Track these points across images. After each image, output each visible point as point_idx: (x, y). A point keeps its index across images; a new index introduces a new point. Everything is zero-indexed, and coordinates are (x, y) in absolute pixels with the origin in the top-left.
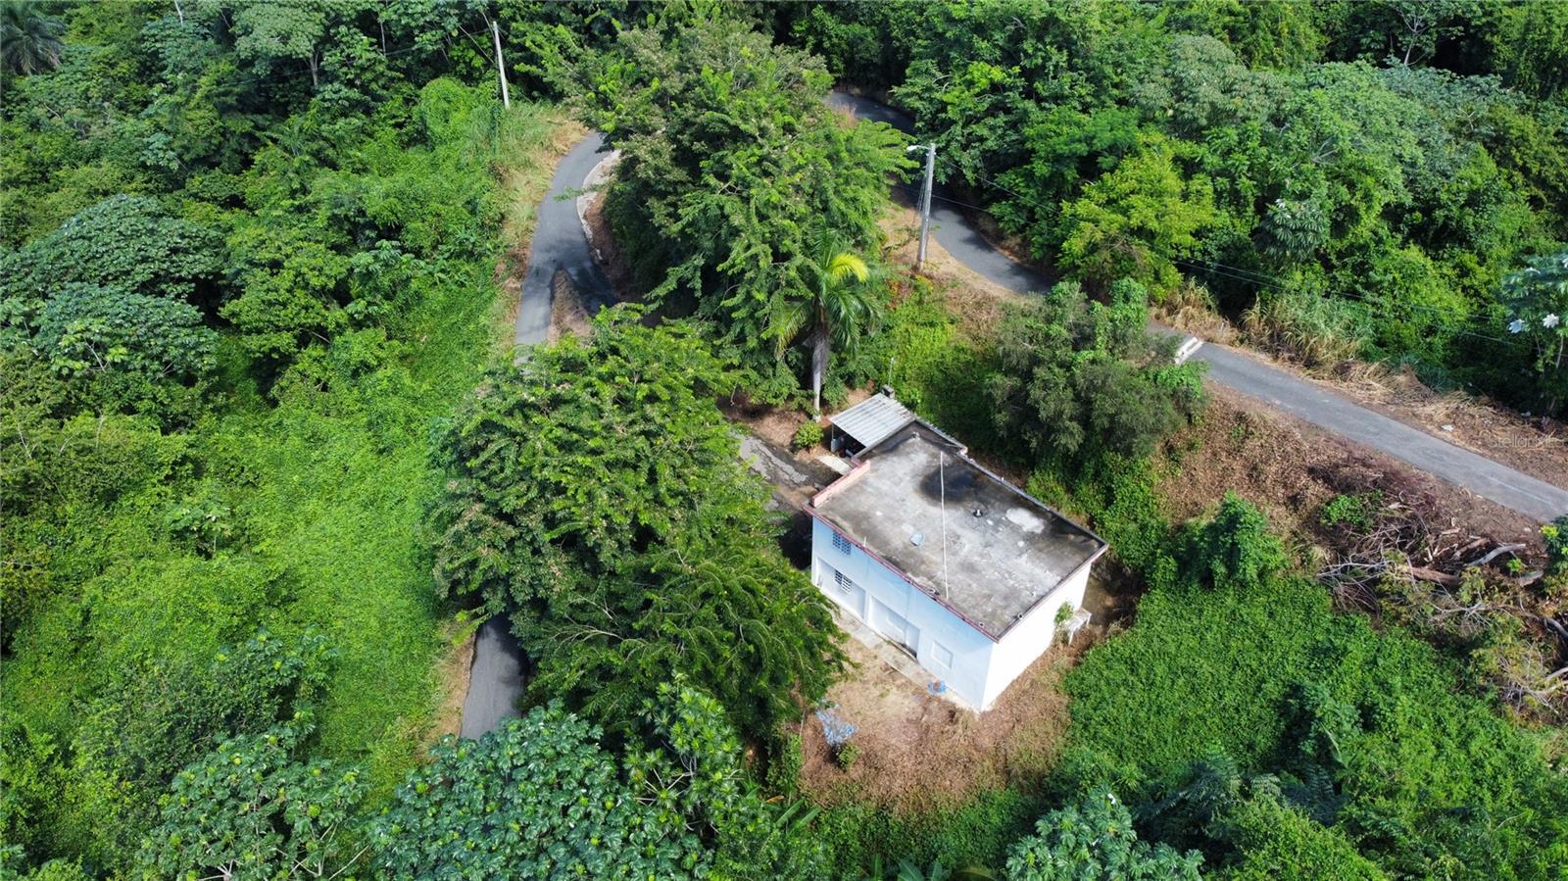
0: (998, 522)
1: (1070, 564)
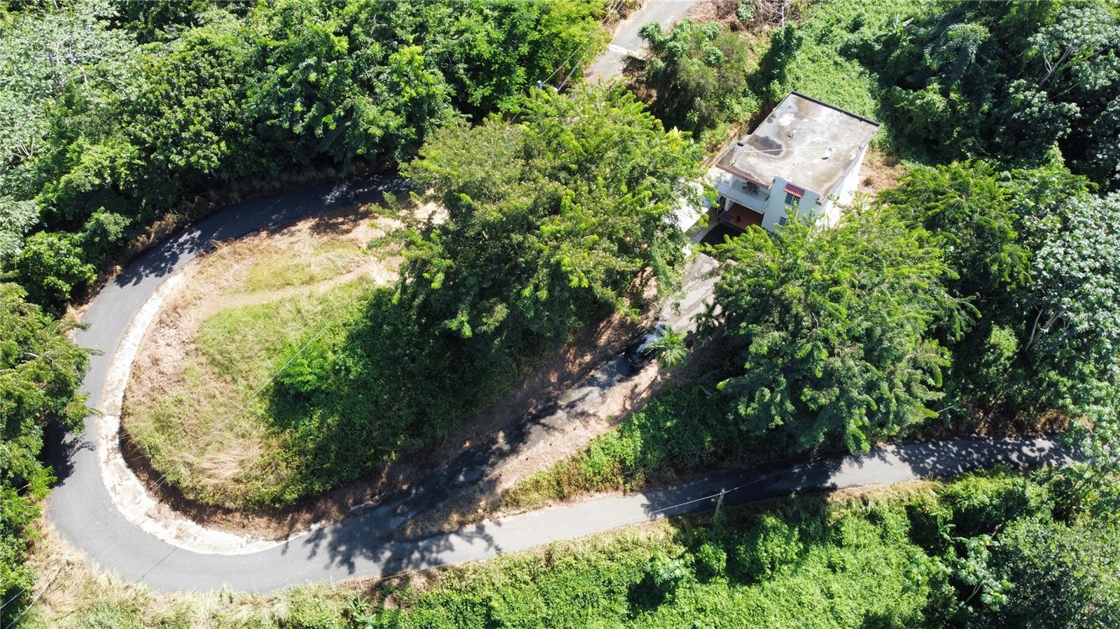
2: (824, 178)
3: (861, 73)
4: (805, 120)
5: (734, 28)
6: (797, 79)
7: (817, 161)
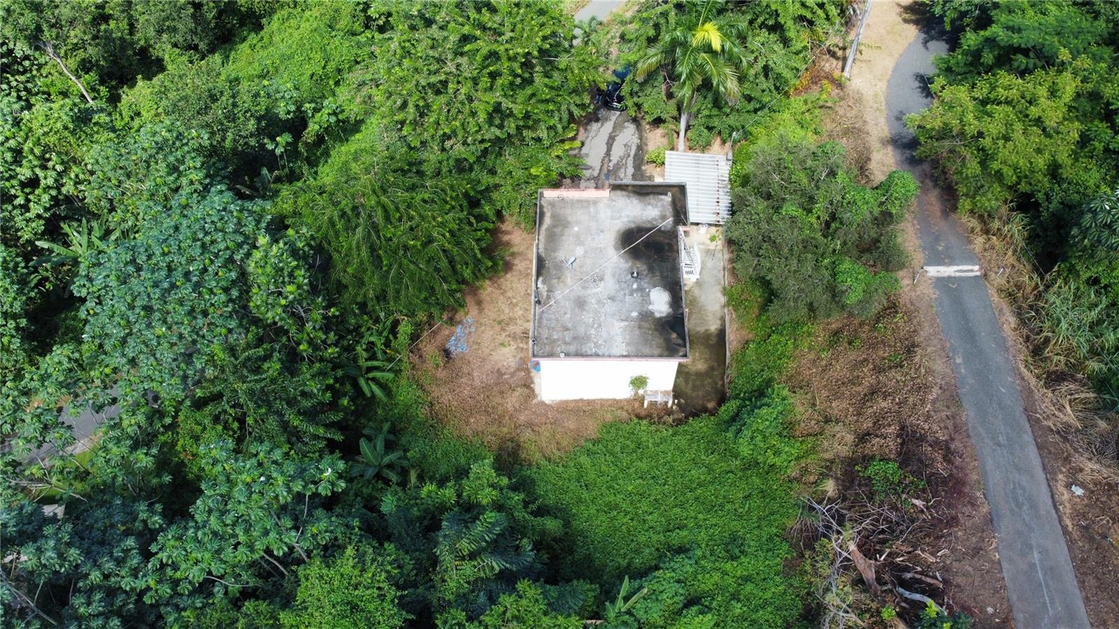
0: (640, 289)
1: (647, 351)
4: (635, 314)
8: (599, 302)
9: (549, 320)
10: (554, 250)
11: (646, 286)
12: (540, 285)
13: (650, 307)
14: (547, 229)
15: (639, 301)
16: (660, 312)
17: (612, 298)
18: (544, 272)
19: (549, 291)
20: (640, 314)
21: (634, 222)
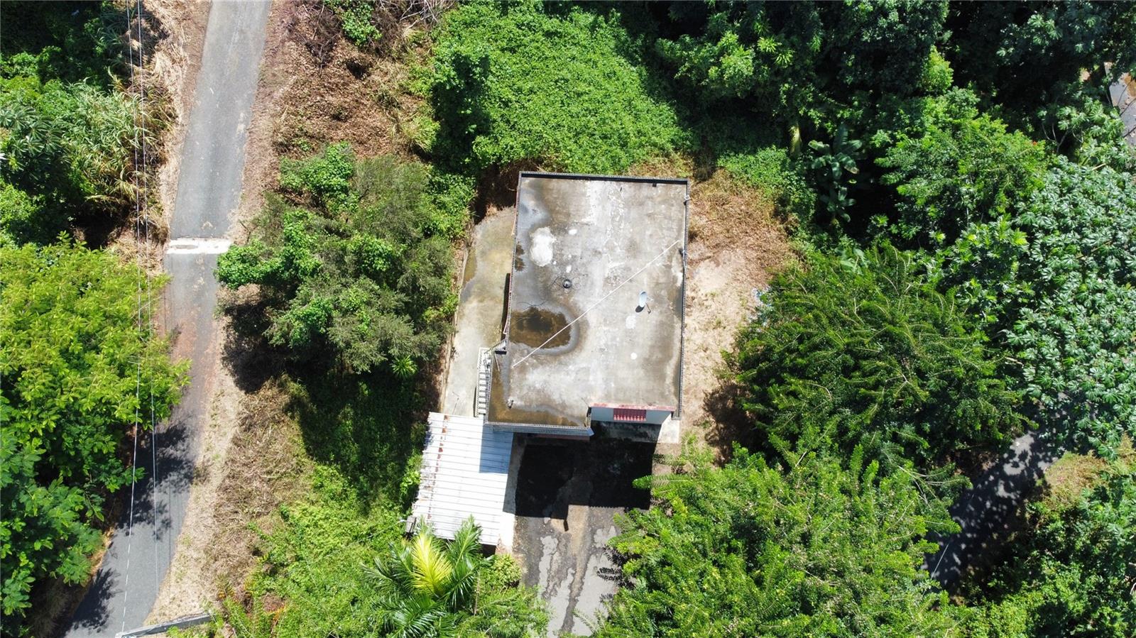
0: (562, 264)
2: (658, 355)
3: (593, 27)
4: (573, 232)
5: (358, 70)
6: (506, 104)
7: (632, 320)
8: (612, 249)
9: (669, 229)
10: (662, 324)
11: (556, 269)
12: (680, 275)
13: (554, 240)
14: (670, 357)
15: (566, 248)
16: (543, 233)
17: (597, 253)
18: (675, 294)
19: (669, 267)
20: (566, 232)
21: (560, 363)
